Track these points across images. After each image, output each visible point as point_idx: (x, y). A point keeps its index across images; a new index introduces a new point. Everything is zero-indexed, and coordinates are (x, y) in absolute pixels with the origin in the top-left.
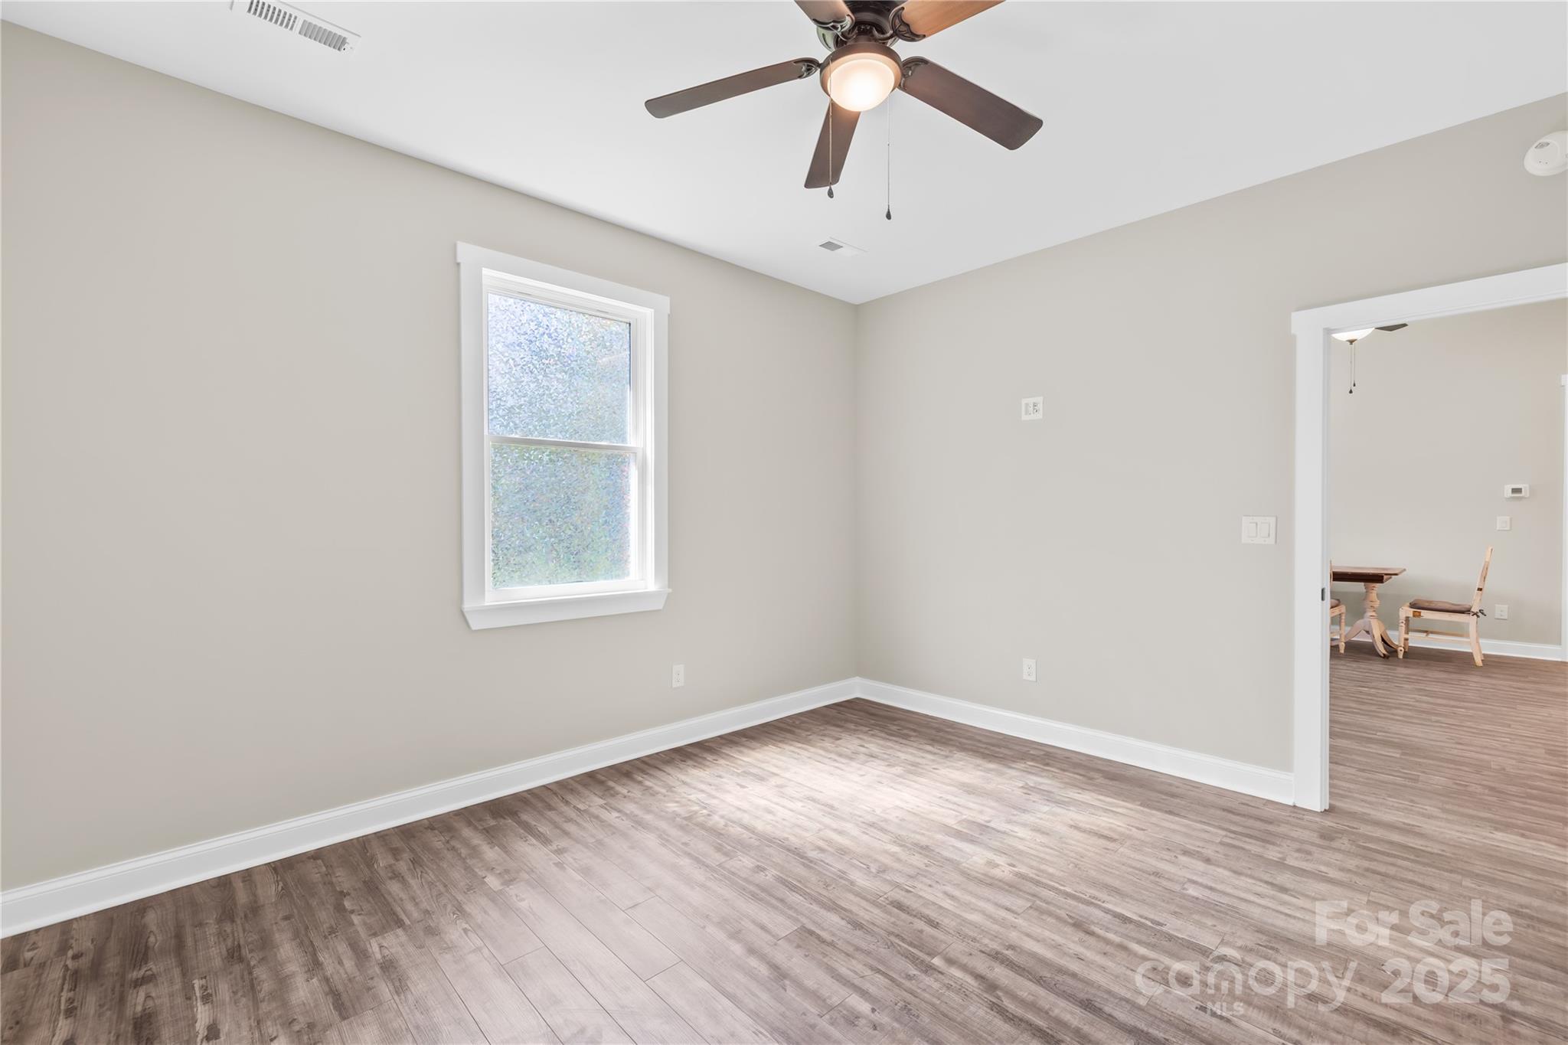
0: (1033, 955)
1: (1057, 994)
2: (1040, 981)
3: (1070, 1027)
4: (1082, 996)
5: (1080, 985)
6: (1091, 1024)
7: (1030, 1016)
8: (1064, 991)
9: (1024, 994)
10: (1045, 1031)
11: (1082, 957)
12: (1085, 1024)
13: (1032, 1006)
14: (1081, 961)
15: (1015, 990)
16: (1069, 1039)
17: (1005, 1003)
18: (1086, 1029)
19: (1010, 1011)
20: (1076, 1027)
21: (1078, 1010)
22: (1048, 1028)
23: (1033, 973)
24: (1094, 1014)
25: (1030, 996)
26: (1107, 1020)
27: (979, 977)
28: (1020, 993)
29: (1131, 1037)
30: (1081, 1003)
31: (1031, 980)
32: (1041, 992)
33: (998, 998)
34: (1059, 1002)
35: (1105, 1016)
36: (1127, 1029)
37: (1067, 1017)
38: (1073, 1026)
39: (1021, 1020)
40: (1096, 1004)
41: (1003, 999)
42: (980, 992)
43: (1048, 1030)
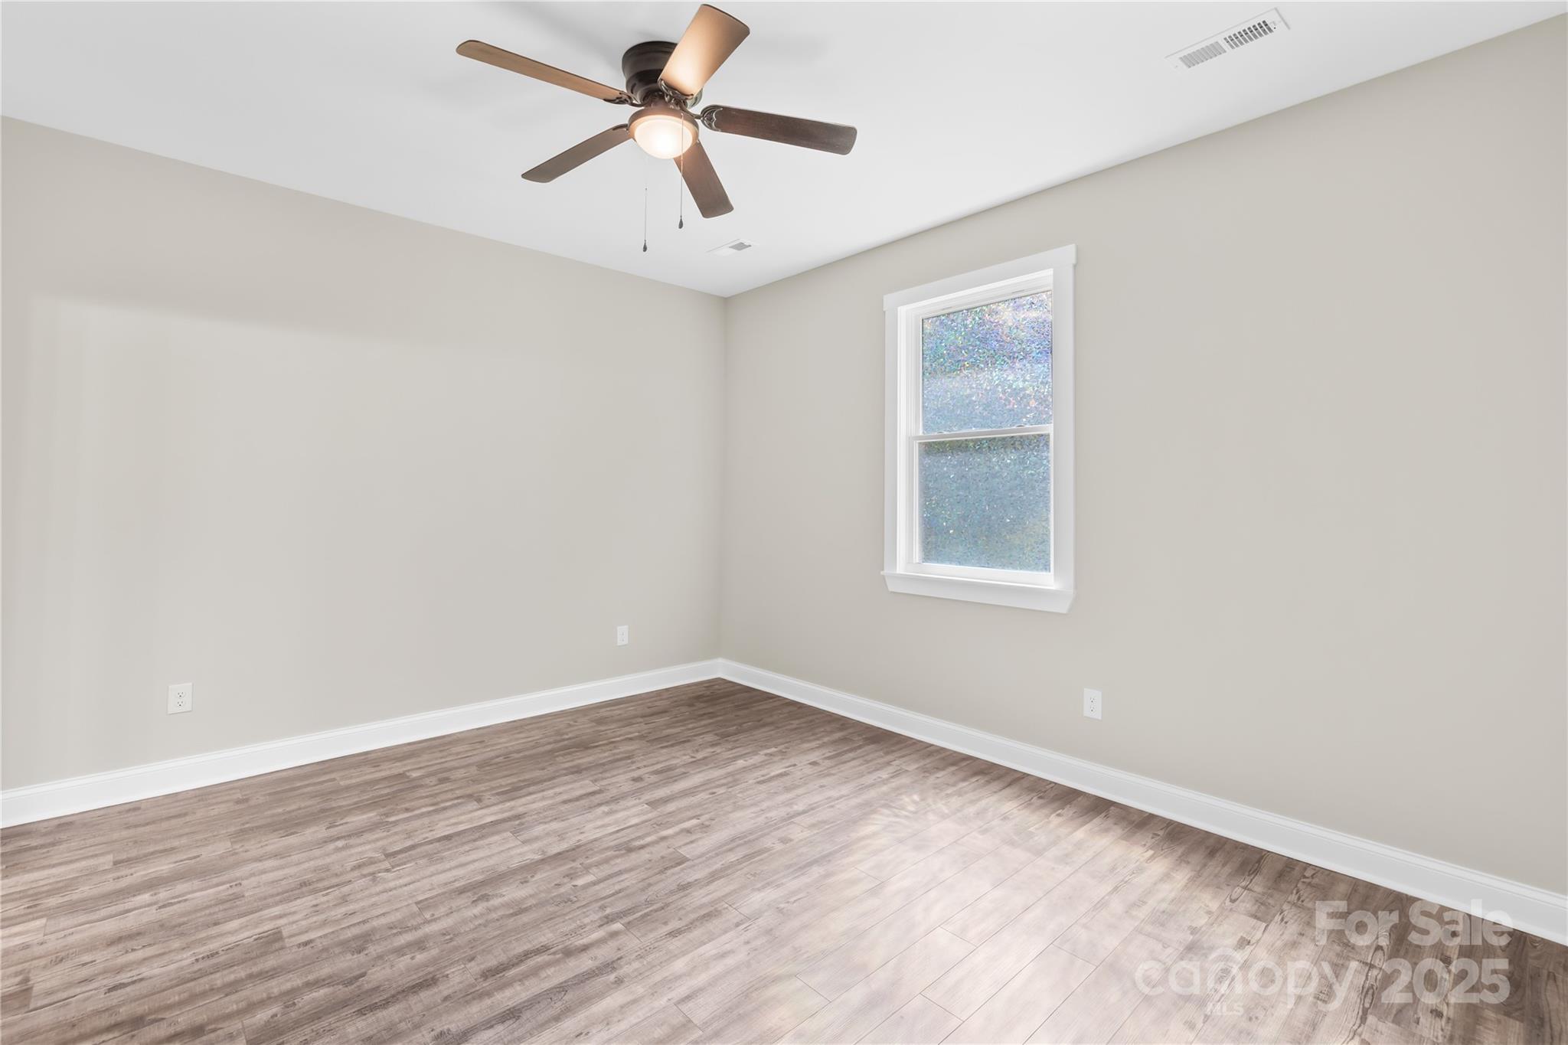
0: (601, 995)
1: (539, 995)
2: (562, 988)
3: (497, 991)
4: (526, 1015)
5: (541, 1018)
6: (491, 1007)
7: (522, 968)
8: (539, 1002)
9: (550, 971)
10: (501, 972)
11: (582, 1038)
12: (493, 1003)
13: (535, 972)
14: (577, 1033)
15: (557, 968)
16: (484, 985)
17: (545, 956)
18: (488, 1002)
19: (535, 957)
20: (494, 995)
21: (511, 1004)
22: (504, 975)
23: (574, 987)
24: (499, 1014)
25: (545, 975)
26: (489, 1021)
27: (585, 948)
28: (552, 969)
29: (459, 1031)
30: (519, 1009)
31: (565, 982)
32: (546, 985)
33: (554, 953)
34: (528, 993)
35: (493, 1022)
36: (469, 1032)
37: (508, 992)
38: (495, 993)
39: (522, 961)
40: (511, 1022)
41: (551, 957)
42: (566, 944)
43: (501, 975)
